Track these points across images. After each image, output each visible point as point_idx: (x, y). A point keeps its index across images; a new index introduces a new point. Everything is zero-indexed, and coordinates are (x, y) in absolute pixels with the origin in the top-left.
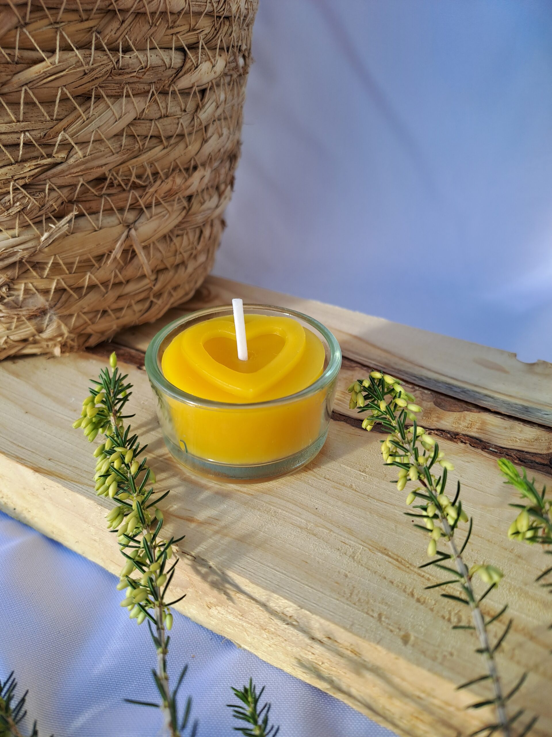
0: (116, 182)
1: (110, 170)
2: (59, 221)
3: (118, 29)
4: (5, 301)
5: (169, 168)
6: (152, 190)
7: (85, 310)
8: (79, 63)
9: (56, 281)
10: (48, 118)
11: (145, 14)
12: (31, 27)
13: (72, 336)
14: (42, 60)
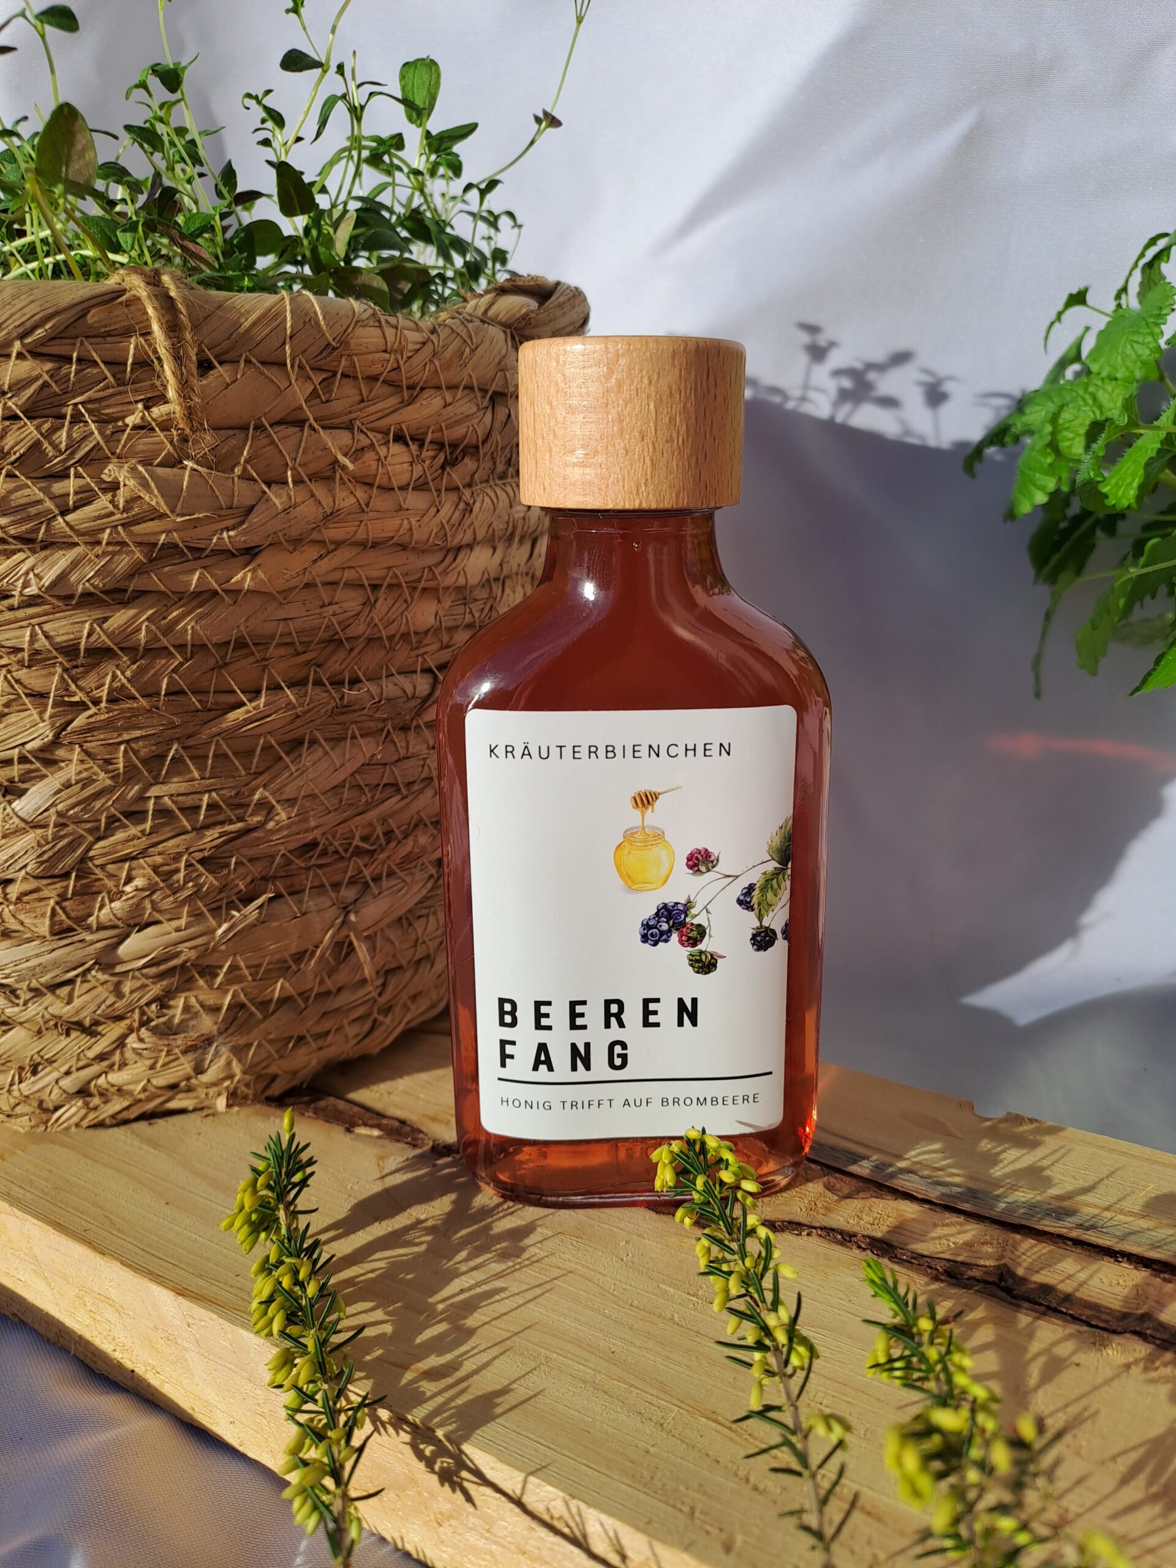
0: (331, 849)
1: (323, 834)
2: (245, 906)
3: (345, 660)
4: (153, 1024)
5: (409, 824)
6: (383, 856)
7: (271, 1036)
8: (289, 705)
9: (231, 992)
10: (243, 772)
11: (381, 638)
12: (232, 668)
13: (248, 1078)
14: (243, 704)
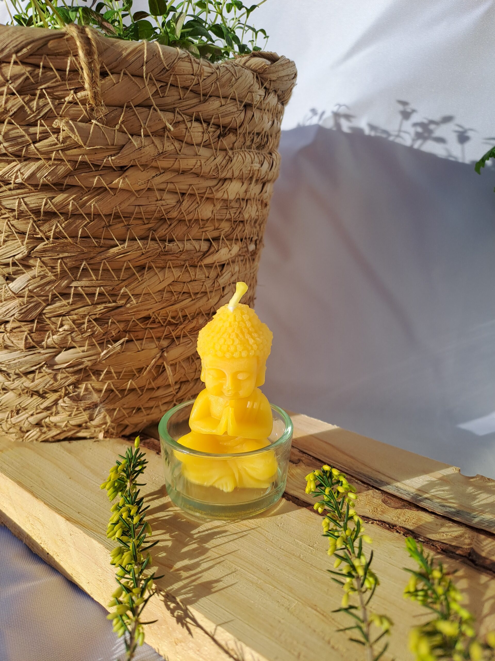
0: (157, 320)
1: (153, 313)
2: (115, 343)
3: (167, 229)
4: (71, 395)
5: (195, 313)
6: (182, 326)
7: (125, 406)
8: (139, 248)
9: (107, 383)
10: (116, 279)
11: (185, 220)
12: (113, 227)
13: (113, 424)
14: (117, 246)
